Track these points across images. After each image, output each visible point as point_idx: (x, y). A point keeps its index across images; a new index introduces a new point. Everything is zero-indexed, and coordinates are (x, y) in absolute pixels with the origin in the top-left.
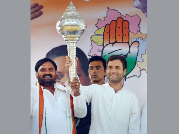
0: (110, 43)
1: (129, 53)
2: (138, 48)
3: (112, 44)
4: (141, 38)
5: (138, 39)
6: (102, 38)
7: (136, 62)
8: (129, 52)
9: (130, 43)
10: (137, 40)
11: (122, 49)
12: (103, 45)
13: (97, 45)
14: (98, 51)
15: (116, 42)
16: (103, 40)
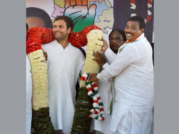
0: (71, 6)
1: (88, 15)
2: (95, 10)
3: (73, 7)
4: (98, 2)
5: (96, 2)
6: (64, 2)
7: (94, 22)
8: (88, 13)
9: (89, 6)
10: (94, 3)
11: (81, 11)
12: (65, 7)
13: (59, 7)
14: (60, 13)
15: (76, 5)
16: (64, 3)
